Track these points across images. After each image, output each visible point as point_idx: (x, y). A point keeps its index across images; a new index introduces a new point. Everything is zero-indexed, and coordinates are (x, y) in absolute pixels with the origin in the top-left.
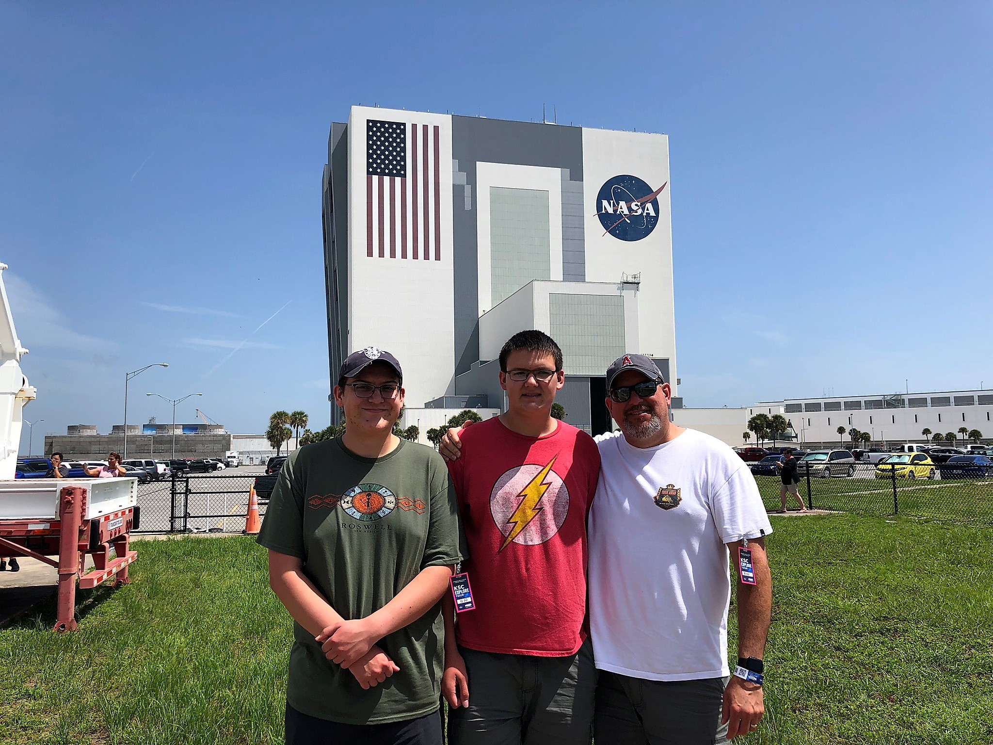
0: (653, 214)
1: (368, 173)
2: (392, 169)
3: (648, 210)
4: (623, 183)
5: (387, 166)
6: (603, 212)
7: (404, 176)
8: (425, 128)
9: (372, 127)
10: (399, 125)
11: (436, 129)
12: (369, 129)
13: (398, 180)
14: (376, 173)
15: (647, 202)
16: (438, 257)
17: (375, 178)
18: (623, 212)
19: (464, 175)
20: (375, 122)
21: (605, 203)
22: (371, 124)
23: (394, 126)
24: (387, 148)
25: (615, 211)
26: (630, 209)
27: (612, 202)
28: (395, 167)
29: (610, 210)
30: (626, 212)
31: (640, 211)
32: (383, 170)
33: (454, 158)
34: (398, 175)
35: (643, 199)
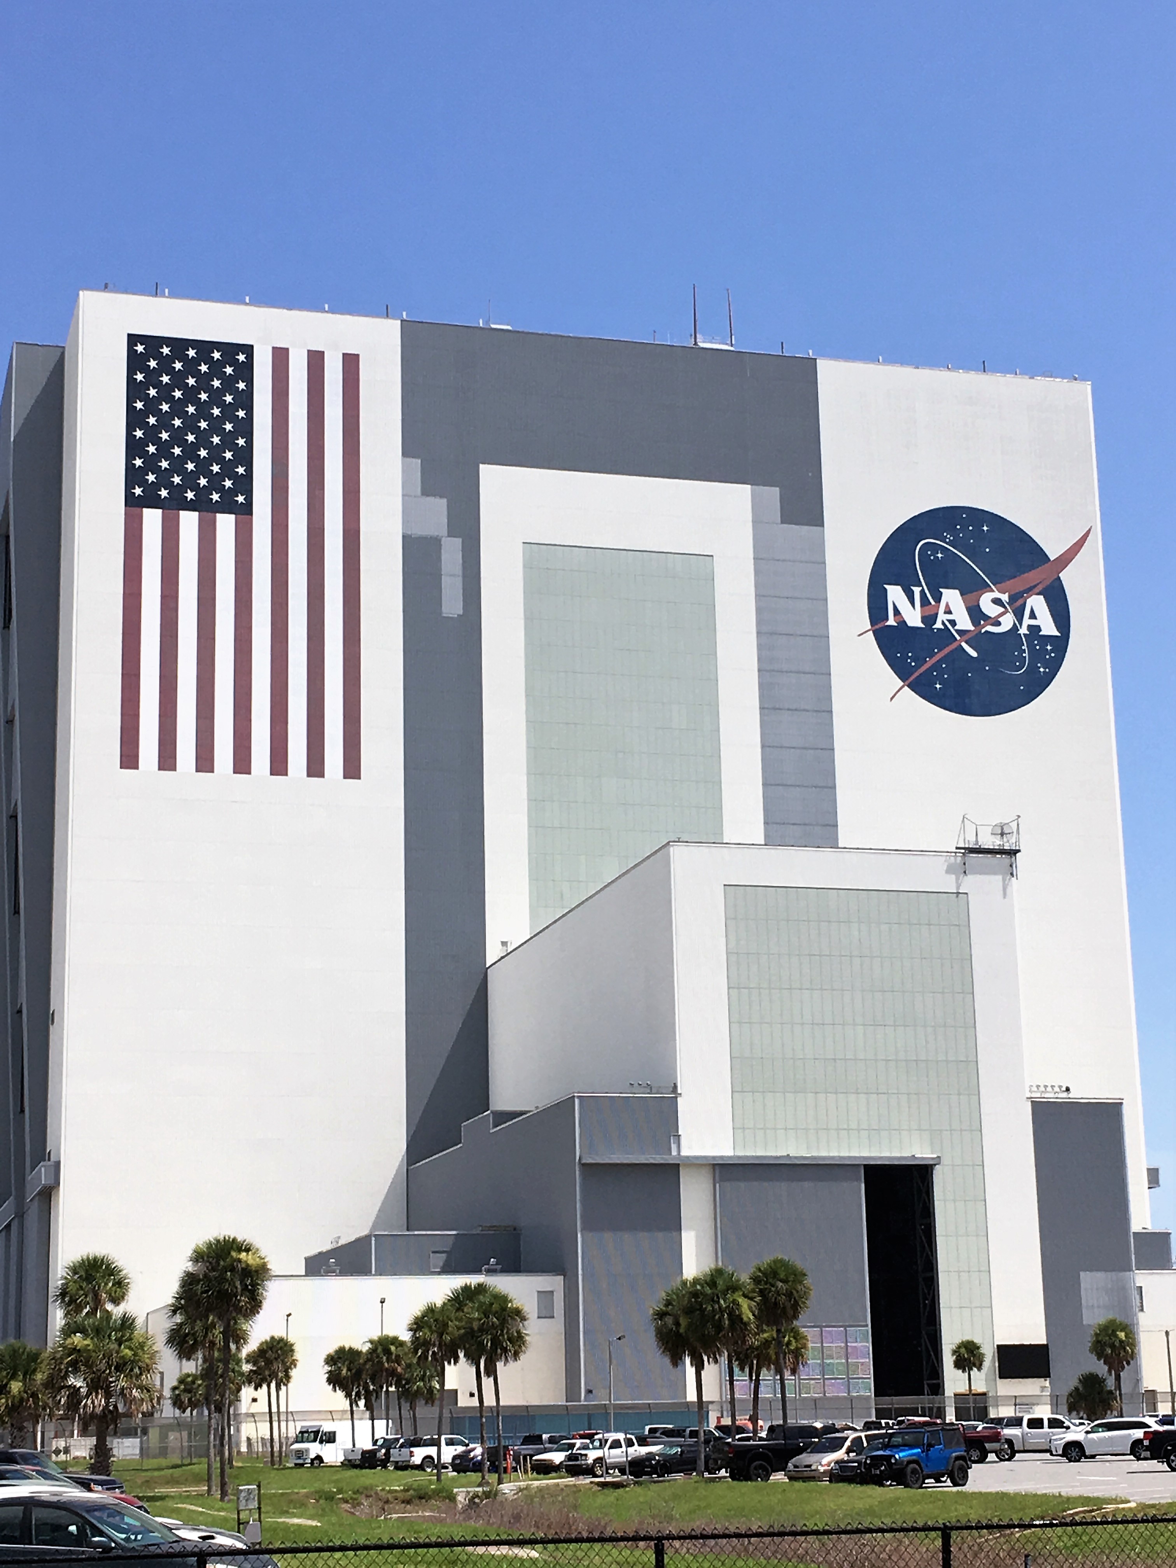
0: (1049, 628)
1: (131, 501)
2: (208, 490)
3: (1035, 618)
4: (953, 531)
5: (190, 480)
6: (891, 622)
7: (246, 510)
8: (316, 360)
9: (145, 357)
10: (230, 350)
11: (351, 363)
12: (135, 362)
13: (226, 523)
14: (152, 501)
15: (1030, 591)
16: (352, 769)
17: (152, 518)
18: (953, 623)
19: (439, 506)
20: (153, 343)
21: (895, 594)
22: (140, 348)
23: (216, 355)
24: (191, 424)
25: (929, 619)
26: (976, 613)
27: (917, 590)
28: (215, 483)
29: (913, 618)
30: (965, 623)
31: (1007, 622)
32: (177, 493)
33: (406, 453)
34: (227, 506)
35: (1018, 584)
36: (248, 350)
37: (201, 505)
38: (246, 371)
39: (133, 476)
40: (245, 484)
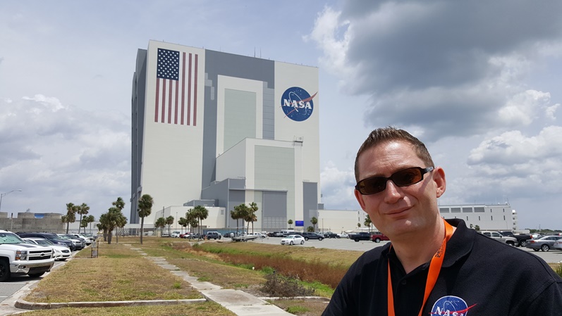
0: (310, 108)
1: (158, 77)
2: (171, 76)
3: (308, 106)
4: (295, 91)
5: (168, 74)
6: (285, 105)
7: (178, 80)
8: (190, 55)
10: (175, 52)
11: (196, 56)
12: (159, 53)
13: (174, 82)
14: (162, 77)
16: (195, 124)
17: (161, 80)
18: (295, 106)
19: (211, 81)
20: (162, 50)
21: (285, 100)
22: (160, 51)
23: (173, 53)
24: (168, 64)
25: (291, 105)
26: (298, 105)
27: (289, 100)
29: (288, 105)
30: (297, 106)
31: (303, 106)
32: (166, 76)
33: (206, 72)
34: (174, 79)
35: (306, 100)
36: (179, 52)
37: (170, 78)
38: (178, 56)
39: (158, 73)
40: (178, 75)
